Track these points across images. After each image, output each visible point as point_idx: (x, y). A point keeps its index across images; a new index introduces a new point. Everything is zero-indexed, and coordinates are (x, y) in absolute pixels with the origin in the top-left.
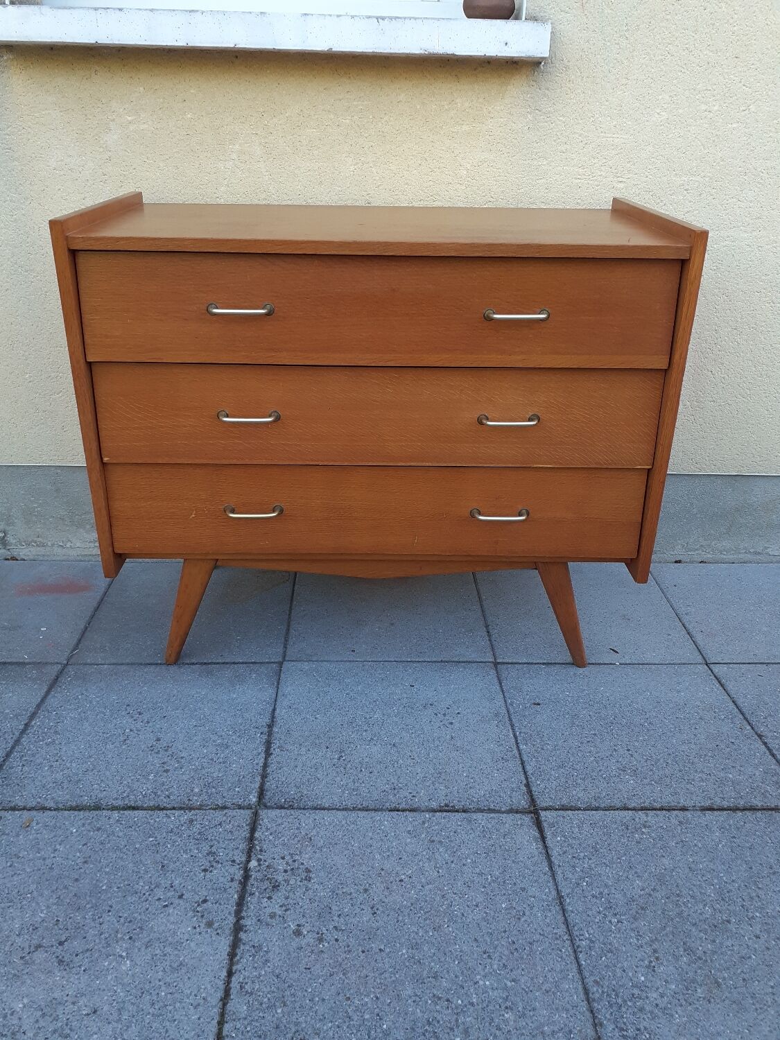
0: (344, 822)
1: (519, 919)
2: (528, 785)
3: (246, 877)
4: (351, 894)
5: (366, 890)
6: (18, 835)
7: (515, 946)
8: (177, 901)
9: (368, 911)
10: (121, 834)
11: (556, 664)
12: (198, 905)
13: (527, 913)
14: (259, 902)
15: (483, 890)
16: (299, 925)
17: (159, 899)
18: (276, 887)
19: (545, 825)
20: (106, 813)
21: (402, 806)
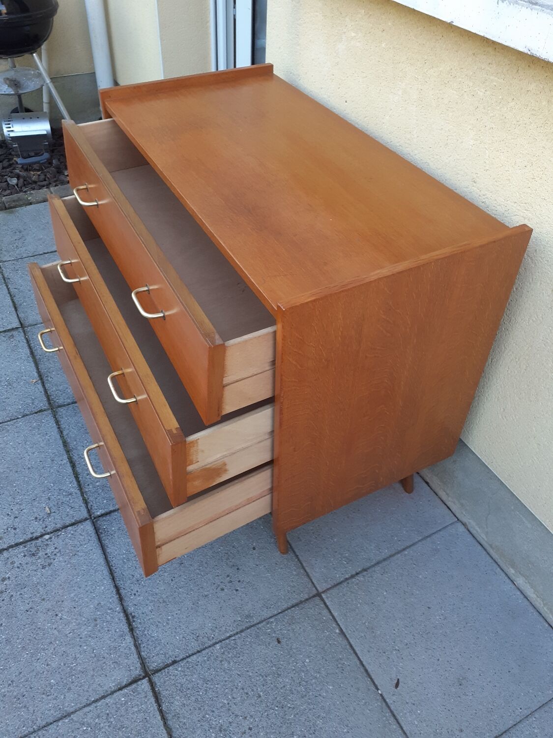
0: (95, 565)
1: (44, 694)
2: (174, 662)
3: (37, 538)
4: (38, 593)
5: (44, 599)
7: (21, 698)
8: (12, 517)
9: (27, 607)
11: (347, 639)
12: (12, 528)
13: (49, 697)
14: (20, 553)
15: (62, 664)
16: (9, 578)
17: (12, 510)
18: (33, 555)
19: (134, 686)
20: (65, 457)
21: (123, 592)
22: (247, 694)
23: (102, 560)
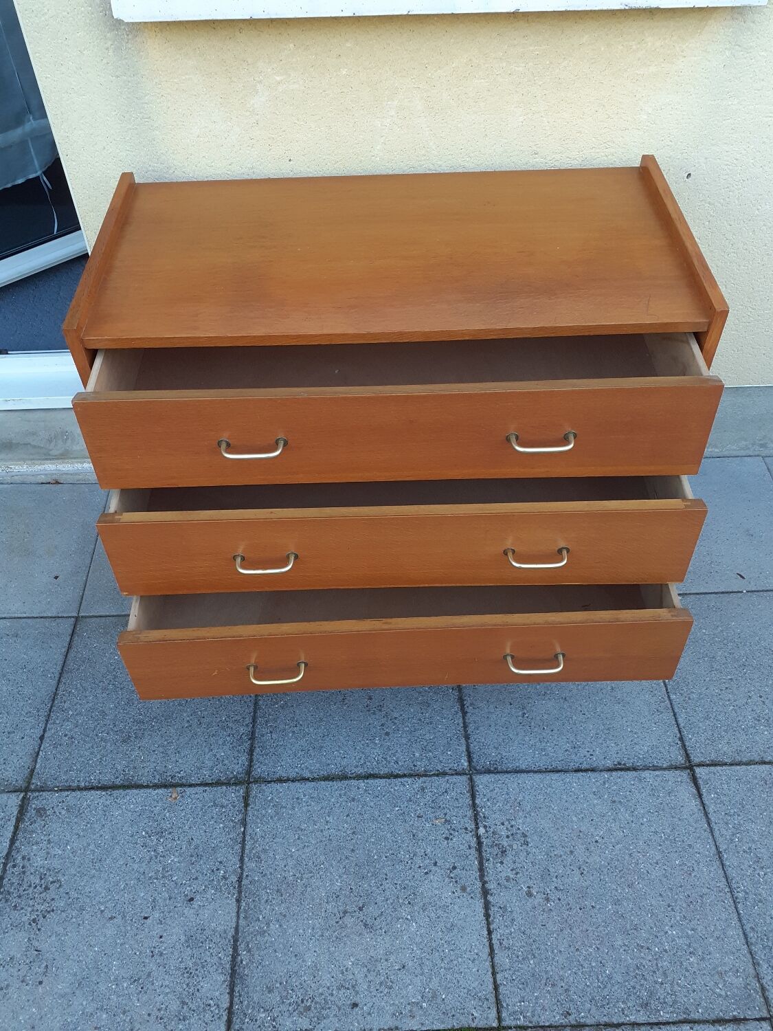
0: (542, 786)
1: (690, 874)
2: (681, 739)
3: (480, 843)
4: (561, 856)
5: (572, 852)
6: (293, 808)
7: (690, 900)
8: (434, 868)
9: (577, 872)
10: (372, 804)
11: (690, 594)
12: (451, 872)
13: (696, 869)
14: (495, 867)
15: (660, 848)
16: (529, 887)
17: (420, 867)
18: (504, 852)
19: (700, 782)
20: (354, 782)
21: (584, 766)
22: (727, 688)
23: (538, 776)
